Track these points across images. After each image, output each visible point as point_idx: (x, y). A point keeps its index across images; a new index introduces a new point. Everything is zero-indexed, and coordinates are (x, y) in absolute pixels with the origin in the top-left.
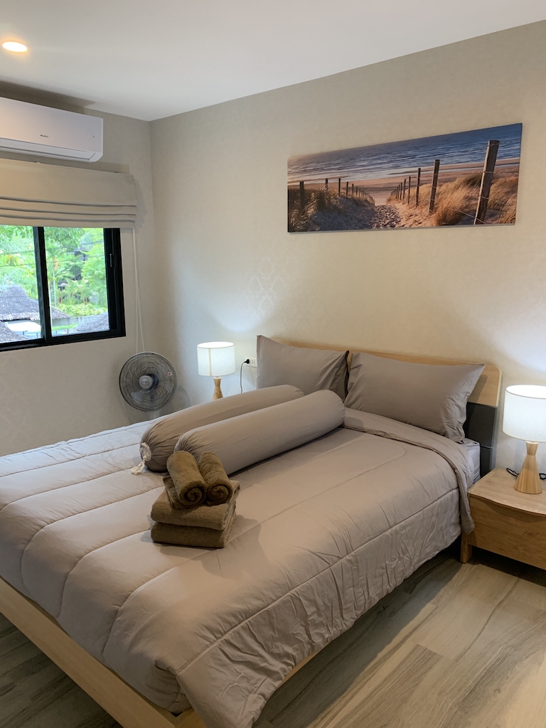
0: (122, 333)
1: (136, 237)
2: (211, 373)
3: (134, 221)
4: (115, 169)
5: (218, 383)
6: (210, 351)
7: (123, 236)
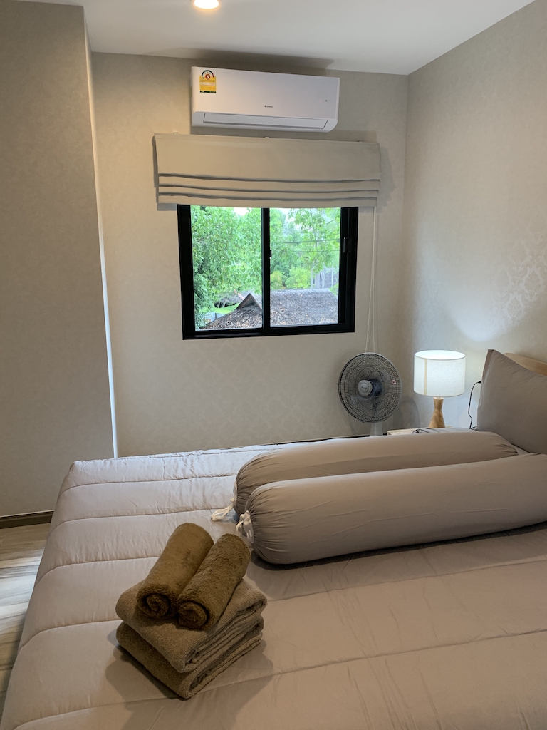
0: (350, 328)
1: (378, 217)
2: (425, 390)
3: (376, 199)
4: (359, 137)
5: (439, 405)
6: (426, 363)
7: (361, 215)
